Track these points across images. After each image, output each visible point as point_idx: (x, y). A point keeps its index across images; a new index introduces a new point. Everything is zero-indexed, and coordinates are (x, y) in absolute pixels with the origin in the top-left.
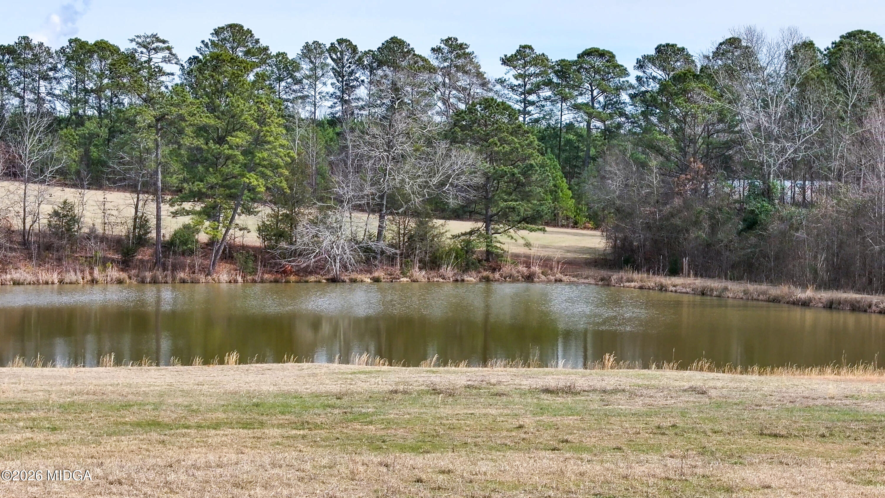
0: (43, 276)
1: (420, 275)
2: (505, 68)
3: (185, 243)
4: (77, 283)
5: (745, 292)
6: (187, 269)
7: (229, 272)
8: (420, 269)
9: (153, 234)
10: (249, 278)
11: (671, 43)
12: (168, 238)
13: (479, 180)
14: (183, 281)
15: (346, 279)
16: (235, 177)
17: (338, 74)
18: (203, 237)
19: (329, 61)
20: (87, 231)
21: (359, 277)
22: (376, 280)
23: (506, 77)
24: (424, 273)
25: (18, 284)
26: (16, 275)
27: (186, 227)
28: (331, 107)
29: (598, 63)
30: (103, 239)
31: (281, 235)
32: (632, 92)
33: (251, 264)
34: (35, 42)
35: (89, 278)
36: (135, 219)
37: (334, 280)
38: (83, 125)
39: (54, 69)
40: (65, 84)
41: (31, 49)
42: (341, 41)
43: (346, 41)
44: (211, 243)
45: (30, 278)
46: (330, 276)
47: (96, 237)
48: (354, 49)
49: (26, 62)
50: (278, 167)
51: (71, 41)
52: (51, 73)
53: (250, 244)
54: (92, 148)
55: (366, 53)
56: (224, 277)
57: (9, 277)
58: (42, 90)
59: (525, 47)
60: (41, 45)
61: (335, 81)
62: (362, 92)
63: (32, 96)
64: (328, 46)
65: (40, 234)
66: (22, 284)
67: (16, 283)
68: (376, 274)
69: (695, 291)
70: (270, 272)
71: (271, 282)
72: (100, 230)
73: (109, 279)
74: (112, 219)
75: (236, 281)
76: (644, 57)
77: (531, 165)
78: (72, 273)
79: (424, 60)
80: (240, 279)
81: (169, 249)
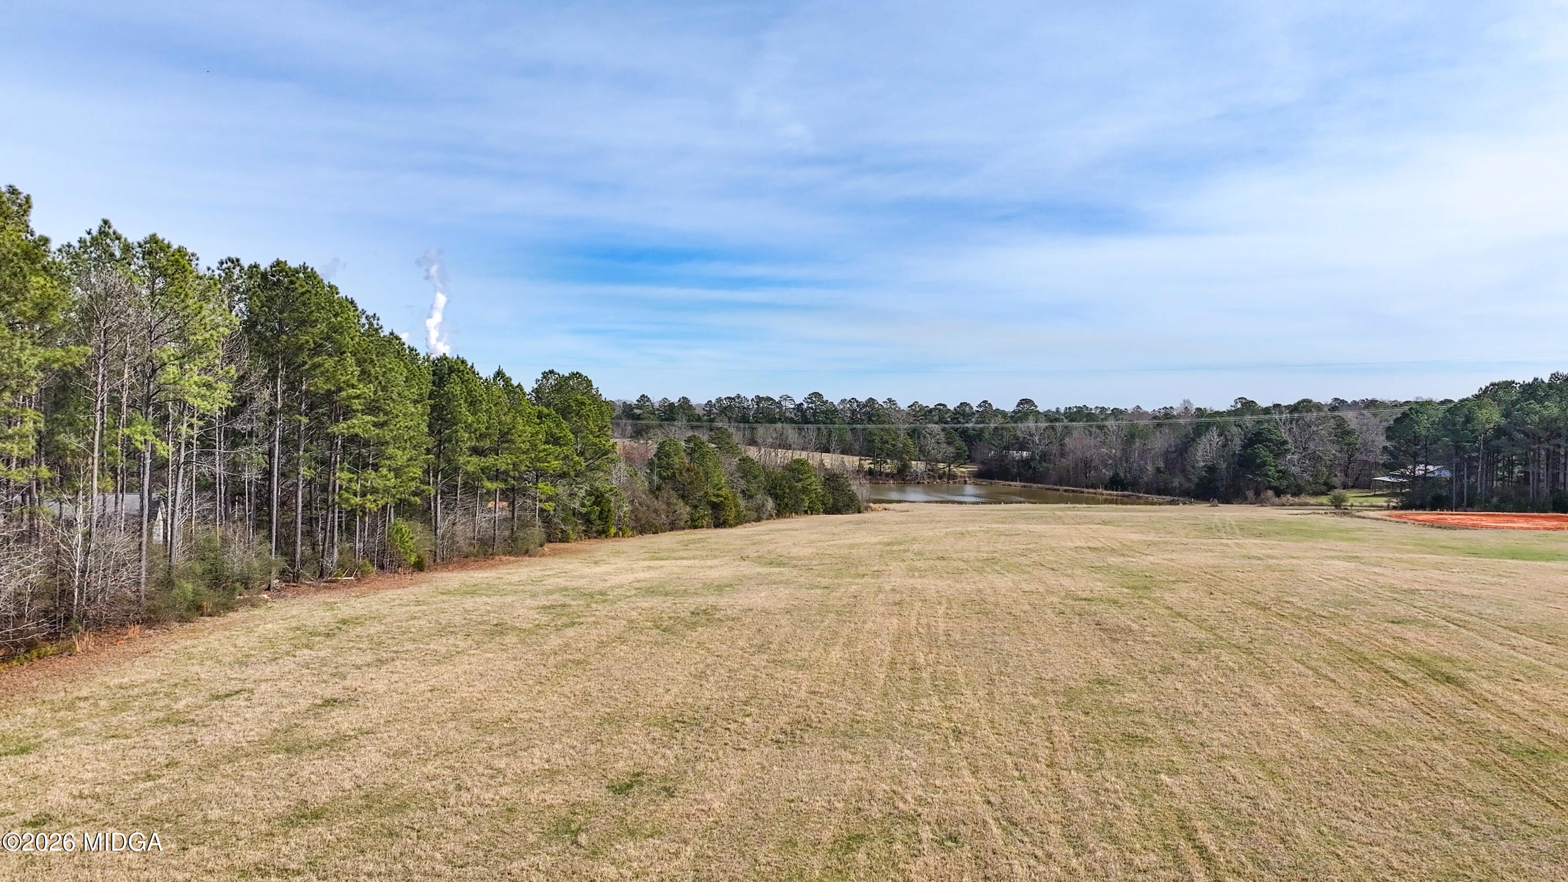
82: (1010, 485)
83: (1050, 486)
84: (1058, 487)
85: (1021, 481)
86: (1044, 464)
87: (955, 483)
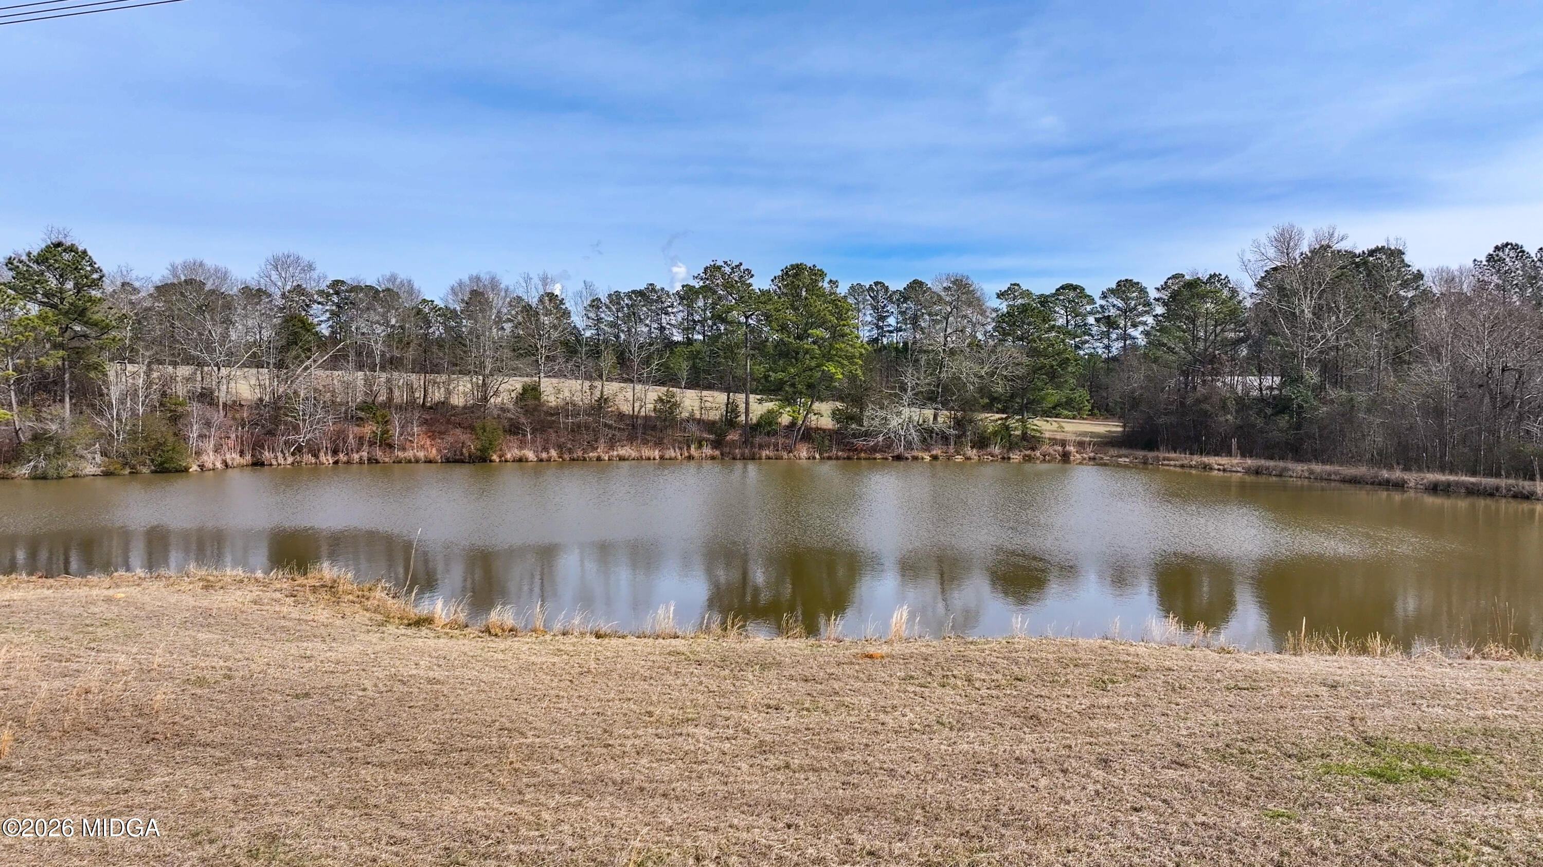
0: (646, 452)
1: (972, 453)
2: (999, 301)
3: (770, 424)
4: (676, 459)
5: (1311, 472)
6: (772, 447)
7: (808, 450)
8: (972, 448)
9: (743, 418)
10: (826, 455)
11: (1130, 278)
12: (754, 421)
13: (1021, 371)
14: (769, 458)
15: (909, 456)
16: (811, 370)
17: (875, 308)
18: (785, 419)
19: (868, 297)
20: (687, 415)
21: (920, 454)
22: (935, 458)
23: (1000, 307)
24: (975, 451)
25: (624, 460)
26: (622, 452)
27: (770, 412)
28: (869, 331)
29: (1072, 294)
30: (699, 422)
31: (851, 418)
32: (1097, 316)
33: (827, 443)
34: (658, 287)
35: (686, 454)
36: (727, 405)
37: (898, 458)
38: (692, 345)
39: (672, 306)
40: (680, 316)
41: (656, 292)
42: (876, 284)
43: (880, 283)
44: (793, 424)
45: (634, 454)
46: (896, 454)
47: (694, 420)
48: (887, 289)
49: (653, 301)
50: (853, 357)
51: (683, 286)
52: (670, 309)
53: (825, 427)
54: (698, 361)
55: (894, 292)
56: (804, 454)
57: (615, 453)
58: (664, 321)
59: (1015, 285)
60: (663, 289)
61: (872, 312)
62: (892, 321)
63: (656, 326)
64: (868, 287)
65: (646, 418)
66: (628, 459)
67: (622, 459)
68: (934, 452)
69: (1248, 471)
70: (843, 450)
71: (844, 459)
72: (698, 416)
73: (704, 455)
74: (708, 405)
75: (814, 458)
76: (1109, 290)
77: (1068, 359)
78: (672, 451)
79: (939, 296)
80: (817, 456)
81: (756, 430)
82: (1207, 467)
83: (1361, 470)
84: (1397, 474)
85: (1245, 452)
86: (1333, 393)
87: (1028, 459)
